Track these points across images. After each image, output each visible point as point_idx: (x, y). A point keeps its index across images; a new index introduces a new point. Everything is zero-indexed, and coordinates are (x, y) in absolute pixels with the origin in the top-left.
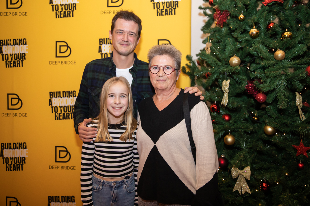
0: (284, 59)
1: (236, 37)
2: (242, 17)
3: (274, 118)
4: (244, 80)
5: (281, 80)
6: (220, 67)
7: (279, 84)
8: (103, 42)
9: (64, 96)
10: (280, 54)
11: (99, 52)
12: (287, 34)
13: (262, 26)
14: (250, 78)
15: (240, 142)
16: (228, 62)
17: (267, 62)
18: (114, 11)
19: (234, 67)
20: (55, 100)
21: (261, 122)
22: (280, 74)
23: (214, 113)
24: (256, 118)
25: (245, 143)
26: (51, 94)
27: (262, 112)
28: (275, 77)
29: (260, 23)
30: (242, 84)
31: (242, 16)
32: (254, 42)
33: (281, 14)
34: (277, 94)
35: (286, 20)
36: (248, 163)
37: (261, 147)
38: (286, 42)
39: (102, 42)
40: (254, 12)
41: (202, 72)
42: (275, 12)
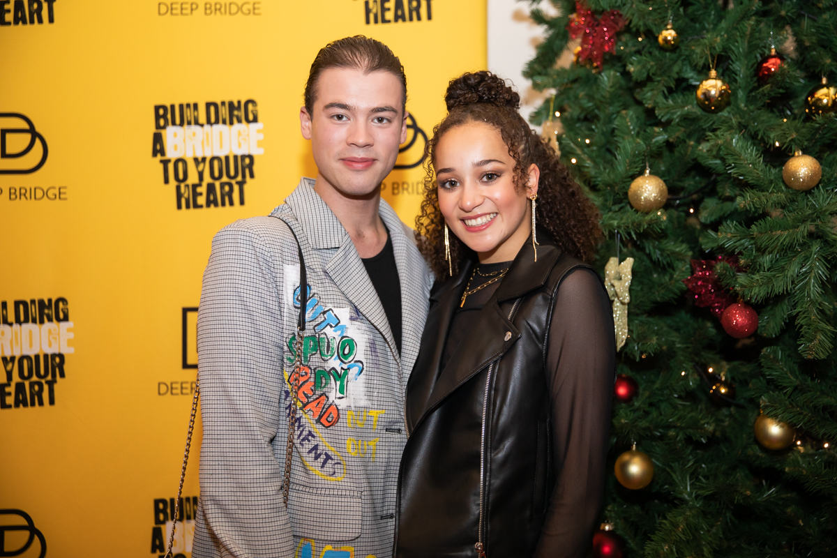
0: (817, 186)
1: (649, 105)
2: (669, 38)
3: (789, 390)
4: (679, 257)
5: (807, 258)
7: (803, 275)
8: (169, 116)
9: (22, 318)
10: (802, 166)
11: (155, 154)
12: (827, 95)
13: (740, 68)
14: (702, 251)
15: (671, 477)
16: (626, 194)
17: (759, 199)
18: (208, 6)
19: (647, 213)
21: (742, 401)
22: (803, 237)
24: (725, 388)
25: (690, 480)
27: (746, 369)
28: (788, 251)
29: (733, 57)
30: (674, 269)
31: (669, 34)
32: (714, 123)
33: (806, 23)
34: (794, 307)
35: (824, 47)
36: (705, 549)
37: (748, 493)
38: (823, 125)
39: (164, 116)
40: (710, 16)
42: (783, 18)
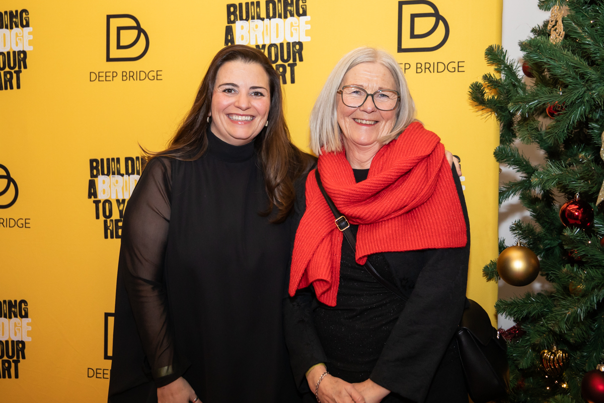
6: (594, 86)
8: (238, 13)
9: (130, 171)
20: (104, 182)
23: (572, 229)
26: (95, 164)
41: (535, 100)
